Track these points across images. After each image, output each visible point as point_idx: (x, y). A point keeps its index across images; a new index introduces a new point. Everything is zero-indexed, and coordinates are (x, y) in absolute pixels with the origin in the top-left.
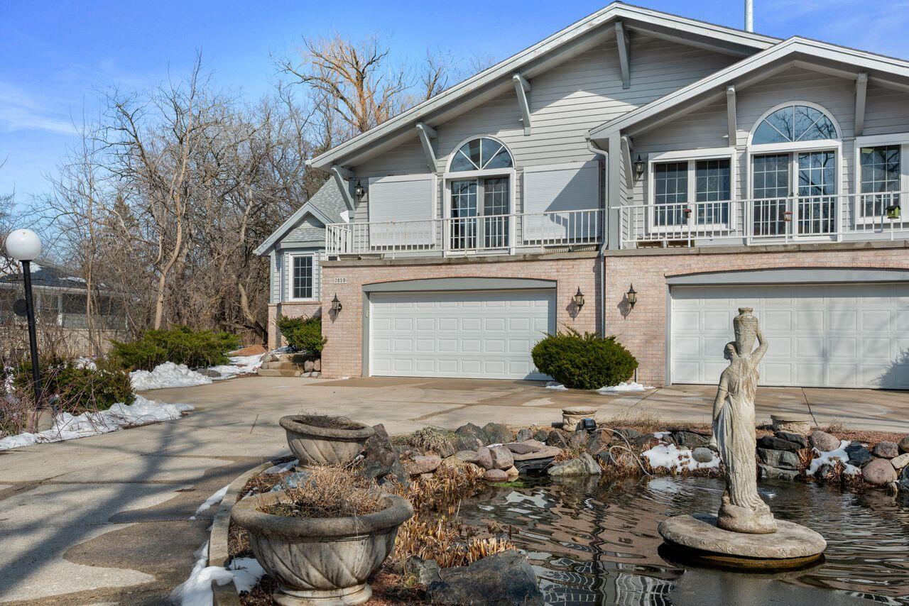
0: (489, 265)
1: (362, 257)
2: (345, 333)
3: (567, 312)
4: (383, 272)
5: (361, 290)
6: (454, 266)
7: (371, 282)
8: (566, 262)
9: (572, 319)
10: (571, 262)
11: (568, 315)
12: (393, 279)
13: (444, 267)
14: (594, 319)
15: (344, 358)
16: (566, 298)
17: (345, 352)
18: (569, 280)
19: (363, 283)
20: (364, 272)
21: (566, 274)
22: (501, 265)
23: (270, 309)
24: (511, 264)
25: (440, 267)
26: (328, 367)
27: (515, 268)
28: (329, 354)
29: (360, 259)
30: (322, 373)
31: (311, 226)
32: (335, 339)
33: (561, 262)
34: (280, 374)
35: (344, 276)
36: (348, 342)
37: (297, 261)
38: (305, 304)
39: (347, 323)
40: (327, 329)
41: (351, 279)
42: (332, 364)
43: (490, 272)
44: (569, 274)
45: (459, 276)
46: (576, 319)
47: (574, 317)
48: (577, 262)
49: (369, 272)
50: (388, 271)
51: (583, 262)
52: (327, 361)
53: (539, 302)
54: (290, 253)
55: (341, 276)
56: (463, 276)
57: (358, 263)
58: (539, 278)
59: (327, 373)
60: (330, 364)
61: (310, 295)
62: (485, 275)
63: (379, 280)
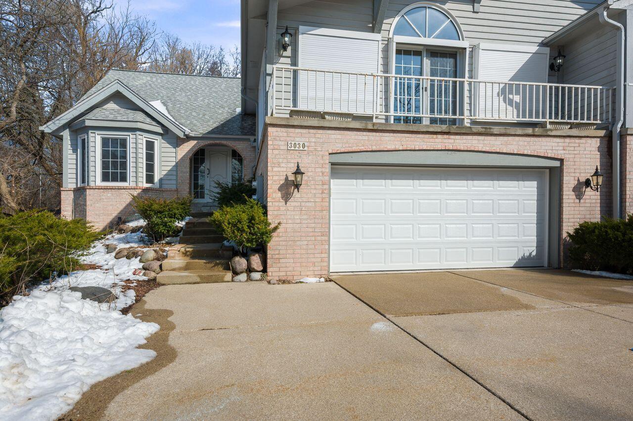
0: (493, 138)
1: (327, 117)
2: (305, 217)
3: (573, 193)
4: (360, 138)
5: (327, 159)
6: (452, 137)
7: (343, 150)
8: (572, 140)
9: (577, 201)
10: (577, 140)
11: (574, 197)
12: (374, 148)
13: (439, 136)
14: (599, 201)
15: (303, 252)
16: (572, 178)
17: (305, 243)
18: (575, 160)
19: (331, 152)
20: (333, 136)
21: (572, 152)
22: (506, 138)
23: (64, 195)
24: (517, 138)
25: (435, 136)
26: (279, 265)
27: (521, 143)
28: (280, 248)
29: (324, 118)
30: (270, 274)
31: (120, 108)
32: (288, 226)
33: (567, 140)
34: (198, 280)
35: (303, 139)
36: (311, 230)
37: (105, 142)
38: (120, 188)
39: (307, 204)
40: (275, 213)
41: (313, 144)
42: (286, 260)
43: (494, 146)
44: (576, 152)
45: (459, 148)
46: (582, 201)
47: (580, 199)
48: (583, 140)
49: (339, 137)
50: (366, 138)
51: (589, 140)
52: (277, 256)
53: (527, 183)
54: (97, 132)
55: (297, 139)
56: (462, 148)
57: (322, 123)
58: (546, 155)
59: (277, 274)
60: (281, 261)
61: (124, 179)
62: (487, 149)
63: (355, 149)
